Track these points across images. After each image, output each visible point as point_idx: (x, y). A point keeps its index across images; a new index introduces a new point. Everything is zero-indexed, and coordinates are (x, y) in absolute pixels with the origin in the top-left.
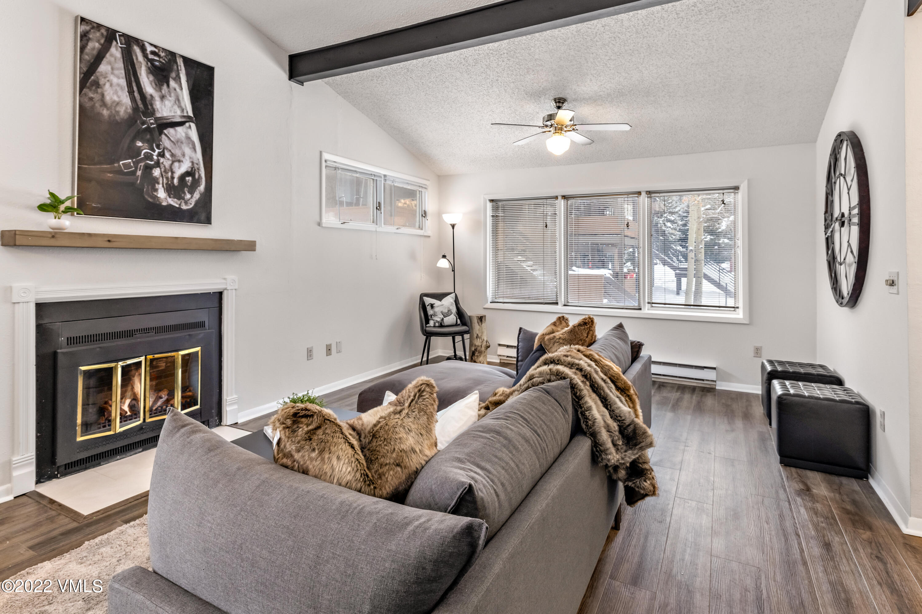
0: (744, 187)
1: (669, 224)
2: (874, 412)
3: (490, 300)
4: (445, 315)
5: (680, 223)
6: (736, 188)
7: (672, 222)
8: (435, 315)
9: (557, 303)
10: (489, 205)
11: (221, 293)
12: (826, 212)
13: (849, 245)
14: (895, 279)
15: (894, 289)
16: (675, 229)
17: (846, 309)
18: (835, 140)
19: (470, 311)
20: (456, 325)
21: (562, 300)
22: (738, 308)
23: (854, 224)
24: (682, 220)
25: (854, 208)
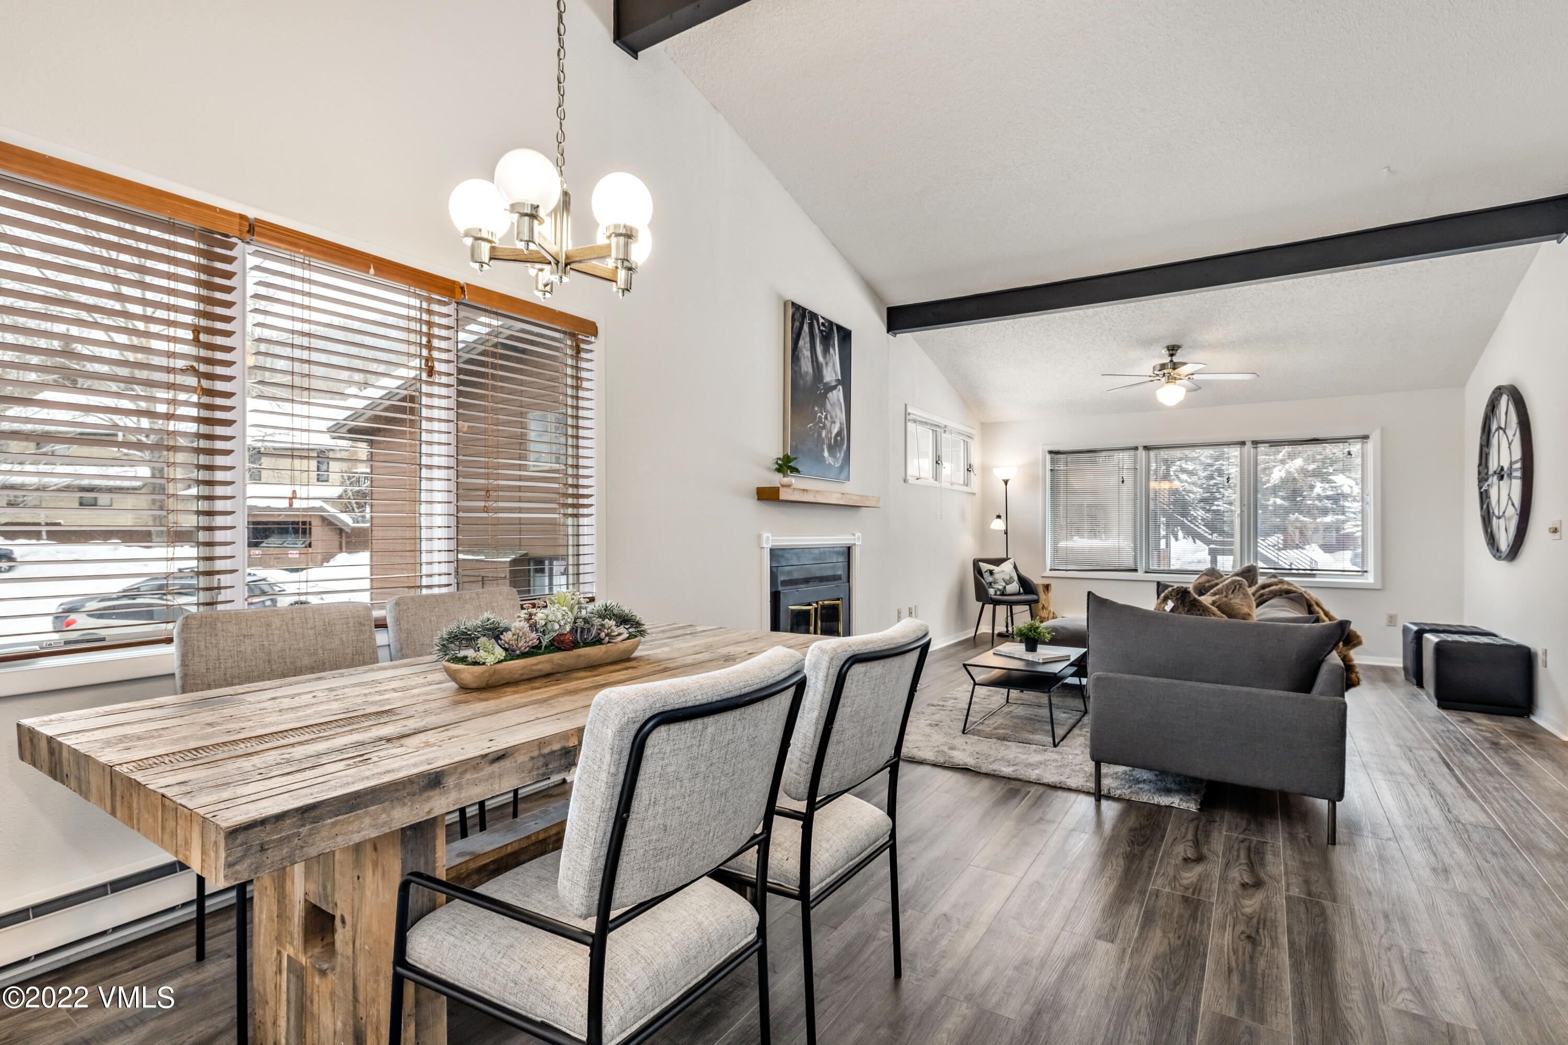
0: (1375, 437)
1: (1184, 477)
2: (1536, 655)
3: (1048, 567)
4: (1008, 582)
5: (1203, 474)
6: (1365, 437)
7: (1190, 473)
8: (995, 582)
9: (1136, 570)
10: (1048, 457)
11: (849, 548)
12: (1480, 465)
13: (1510, 498)
14: (1558, 526)
15: (1557, 536)
16: (1194, 484)
17: (1503, 564)
18: (1494, 392)
19: (1036, 580)
20: (1019, 594)
21: (1142, 567)
22: (1366, 572)
23: (1516, 478)
24: (1205, 470)
25: (1516, 462)
